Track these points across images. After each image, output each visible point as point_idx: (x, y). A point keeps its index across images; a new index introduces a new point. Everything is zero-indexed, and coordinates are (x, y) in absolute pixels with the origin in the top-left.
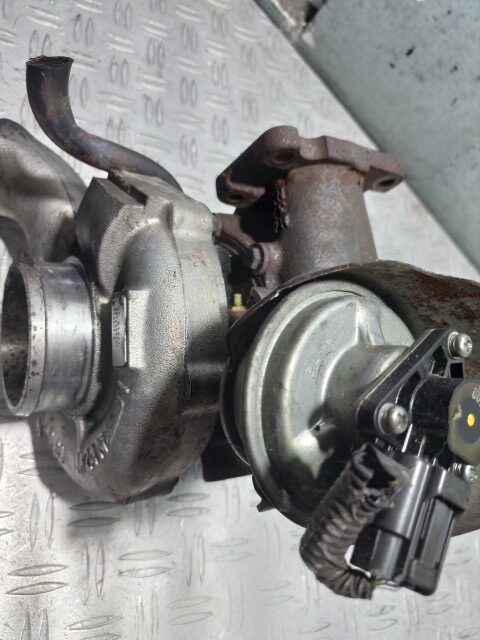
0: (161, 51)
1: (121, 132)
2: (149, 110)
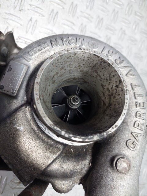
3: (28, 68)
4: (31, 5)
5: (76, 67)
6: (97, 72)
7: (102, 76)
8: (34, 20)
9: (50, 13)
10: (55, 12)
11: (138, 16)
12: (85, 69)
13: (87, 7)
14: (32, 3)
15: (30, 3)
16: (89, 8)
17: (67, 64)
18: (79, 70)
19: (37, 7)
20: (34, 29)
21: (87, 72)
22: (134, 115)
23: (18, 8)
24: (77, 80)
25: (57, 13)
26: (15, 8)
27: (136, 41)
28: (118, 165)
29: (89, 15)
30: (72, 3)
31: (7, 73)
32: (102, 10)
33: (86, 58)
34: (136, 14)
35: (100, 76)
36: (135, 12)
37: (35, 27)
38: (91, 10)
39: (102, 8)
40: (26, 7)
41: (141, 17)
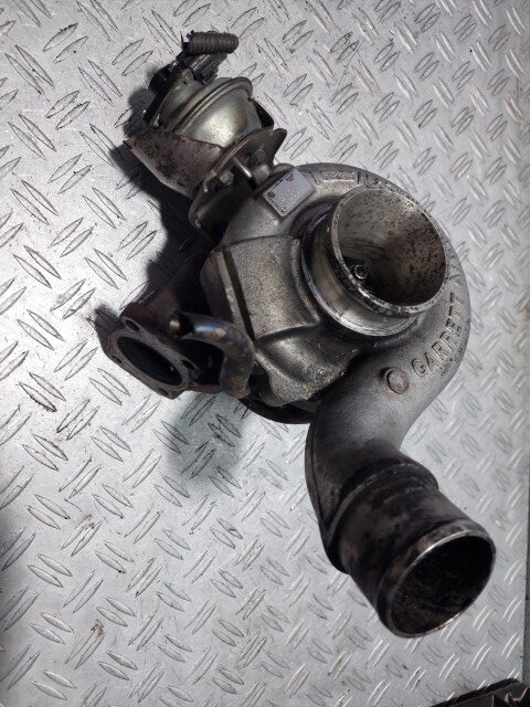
0: (434, 19)
1: (350, 50)
2: (385, 53)
3: (314, 192)
4: (315, 106)
5: (386, 222)
6: (413, 244)
7: (418, 253)
8: (307, 135)
9: (341, 138)
10: (352, 141)
11: (508, 236)
12: (397, 233)
13: (415, 166)
14: (318, 104)
15: (316, 100)
16: (418, 169)
17: (378, 210)
18: (388, 229)
19: (324, 115)
20: (299, 151)
21: (397, 239)
22: (439, 333)
23: (291, 97)
24: (373, 249)
25: (355, 146)
26: (285, 94)
27: (483, 284)
28: (392, 376)
29: (412, 182)
30: (391, 143)
31: (284, 181)
32: (441, 186)
33: (409, 215)
34: (505, 231)
35: (414, 251)
36: (506, 226)
37: (304, 150)
38: (419, 173)
39: (442, 181)
40: (307, 105)
41: (513, 241)
